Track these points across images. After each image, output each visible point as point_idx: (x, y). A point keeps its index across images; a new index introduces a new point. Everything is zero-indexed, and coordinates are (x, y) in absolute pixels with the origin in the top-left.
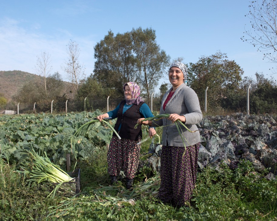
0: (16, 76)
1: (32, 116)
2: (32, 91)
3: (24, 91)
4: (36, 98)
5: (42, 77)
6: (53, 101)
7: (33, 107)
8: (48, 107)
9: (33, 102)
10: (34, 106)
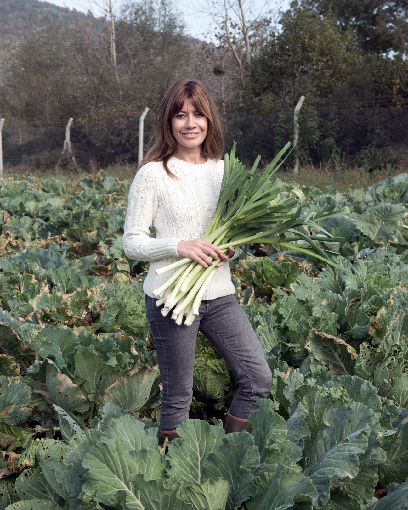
0: (10, 15)
1: (50, 201)
2: (58, 66)
3: (23, 66)
4: (75, 98)
5: (95, 19)
6: (144, 114)
7: (64, 139)
8: (124, 141)
9: (62, 118)
10: (68, 134)
